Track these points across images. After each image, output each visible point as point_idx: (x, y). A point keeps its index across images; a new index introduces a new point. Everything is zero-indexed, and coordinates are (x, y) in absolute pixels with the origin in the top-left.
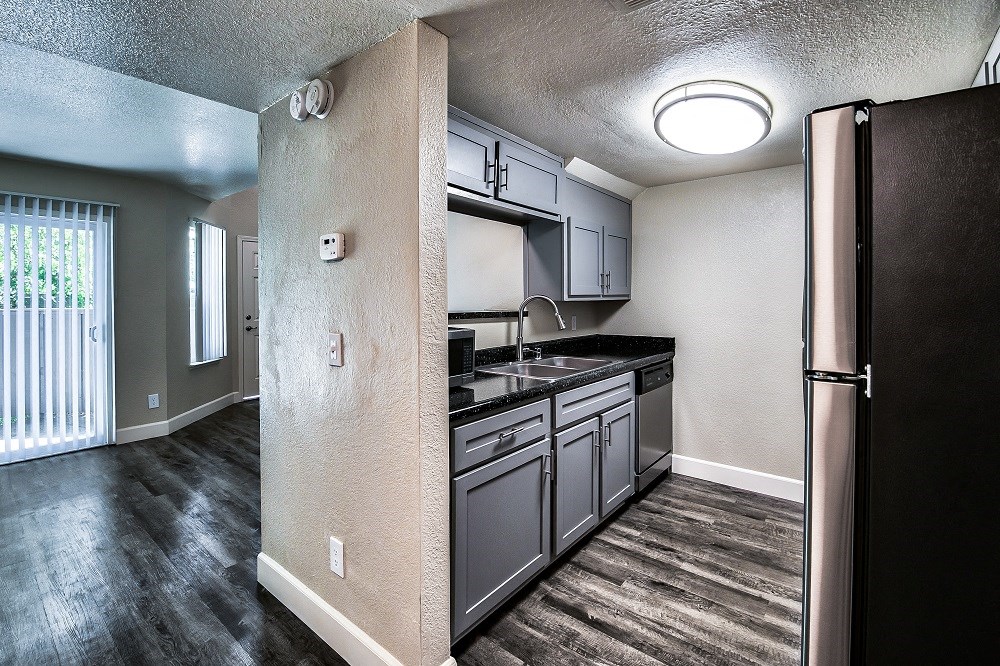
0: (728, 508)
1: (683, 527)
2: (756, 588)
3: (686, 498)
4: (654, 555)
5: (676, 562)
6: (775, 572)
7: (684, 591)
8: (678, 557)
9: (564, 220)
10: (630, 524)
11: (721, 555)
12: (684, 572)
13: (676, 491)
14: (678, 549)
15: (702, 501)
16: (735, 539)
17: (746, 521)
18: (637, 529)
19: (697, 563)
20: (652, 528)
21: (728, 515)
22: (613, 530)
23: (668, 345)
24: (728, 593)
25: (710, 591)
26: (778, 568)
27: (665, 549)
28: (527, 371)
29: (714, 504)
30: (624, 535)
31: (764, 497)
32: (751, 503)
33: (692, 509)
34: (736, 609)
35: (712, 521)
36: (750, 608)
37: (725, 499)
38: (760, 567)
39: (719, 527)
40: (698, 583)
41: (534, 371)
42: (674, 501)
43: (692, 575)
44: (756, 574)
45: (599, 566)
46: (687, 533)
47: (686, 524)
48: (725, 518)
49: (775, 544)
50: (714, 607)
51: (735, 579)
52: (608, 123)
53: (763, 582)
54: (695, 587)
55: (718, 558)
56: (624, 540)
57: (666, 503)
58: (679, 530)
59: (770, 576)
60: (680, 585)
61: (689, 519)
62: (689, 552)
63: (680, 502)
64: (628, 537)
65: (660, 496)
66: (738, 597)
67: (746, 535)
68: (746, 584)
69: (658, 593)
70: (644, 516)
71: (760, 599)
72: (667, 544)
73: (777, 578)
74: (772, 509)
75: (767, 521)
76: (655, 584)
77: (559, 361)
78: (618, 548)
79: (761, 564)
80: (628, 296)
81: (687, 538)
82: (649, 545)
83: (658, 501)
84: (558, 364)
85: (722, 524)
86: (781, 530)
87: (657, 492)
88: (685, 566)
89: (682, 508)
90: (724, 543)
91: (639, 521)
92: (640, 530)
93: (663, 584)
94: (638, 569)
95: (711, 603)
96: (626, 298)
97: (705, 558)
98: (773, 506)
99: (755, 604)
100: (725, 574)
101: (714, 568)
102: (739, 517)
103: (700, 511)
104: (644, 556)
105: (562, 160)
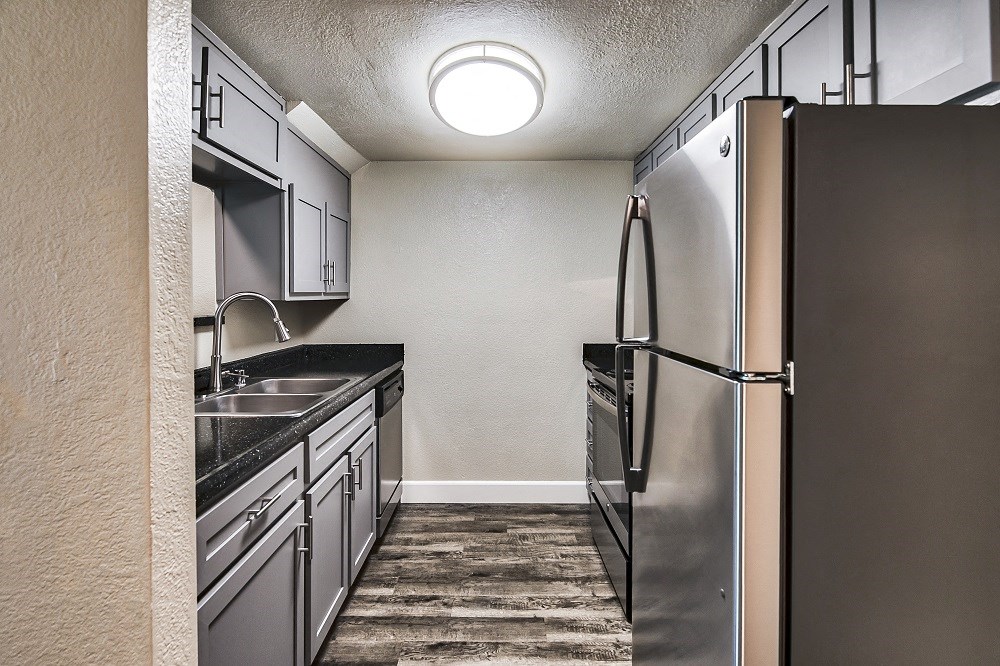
0: (470, 528)
1: (436, 565)
2: (527, 608)
3: (426, 529)
4: (418, 611)
5: (444, 610)
6: (536, 584)
7: (465, 643)
8: (445, 604)
9: (285, 188)
10: (378, 582)
11: (485, 584)
12: (456, 620)
13: (414, 525)
14: (441, 593)
15: (443, 528)
16: (489, 561)
17: (491, 538)
18: (388, 585)
19: (465, 603)
20: (404, 578)
21: (473, 535)
22: (361, 598)
23: (396, 352)
24: (508, 625)
25: (490, 631)
26: (537, 579)
27: (428, 599)
28: (232, 406)
29: (455, 528)
30: (375, 599)
31: (497, 506)
32: (488, 516)
33: (437, 540)
34: (520, 640)
35: (461, 549)
36: (532, 634)
37: (464, 519)
38: (521, 584)
39: (471, 553)
40: (476, 626)
41: (243, 404)
42: (415, 536)
43: (467, 620)
44: (520, 593)
45: (361, 653)
46: (443, 571)
47: (437, 561)
48: (472, 540)
49: (525, 554)
50: (501, 648)
51: (506, 606)
52: (371, 65)
53: (531, 599)
54: (474, 632)
55: (483, 589)
56: (378, 605)
57: (407, 542)
58: (434, 569)
59: (534, 590)
60: (459, 638)
61: (439, 554)
62: (453, 593)
63: (422, 537)
64: (382, 600)
65: (399, 536)
66: (517, 626)
67: (497, 552)
68: (518, 608)
69: (441, 658)
70: (388, 567)
71: (536, 620)
72: (427, 592)
73: (540, 590)
74: (508, 517)
75: (509, 531)
76: (434, 648)
77: (271, 386)
78: (374, 620)
79: (522, 580)
80: (347, 294)
81: (445, 577)
82: (409, 601)
83: (398, 542)
84: (268, 389)
85: (473, 549)
86: (524, 537)
87: (394, 532)
88: (456, 612)
89: (426, 543)
90: (481, 570)
91: (386, 575)
92: (392, 585)
93: (441, 644)
94: (407, 637)
95: (496, 645)
96: (345, 297)
97: (471, 594)
98: (507, 513)
99: (534, 627)
100: (496, 604)
101: (483, 602)
102: (484, 534)
103: (445, 540)
104: (409, 617)
105: (283, 102)
